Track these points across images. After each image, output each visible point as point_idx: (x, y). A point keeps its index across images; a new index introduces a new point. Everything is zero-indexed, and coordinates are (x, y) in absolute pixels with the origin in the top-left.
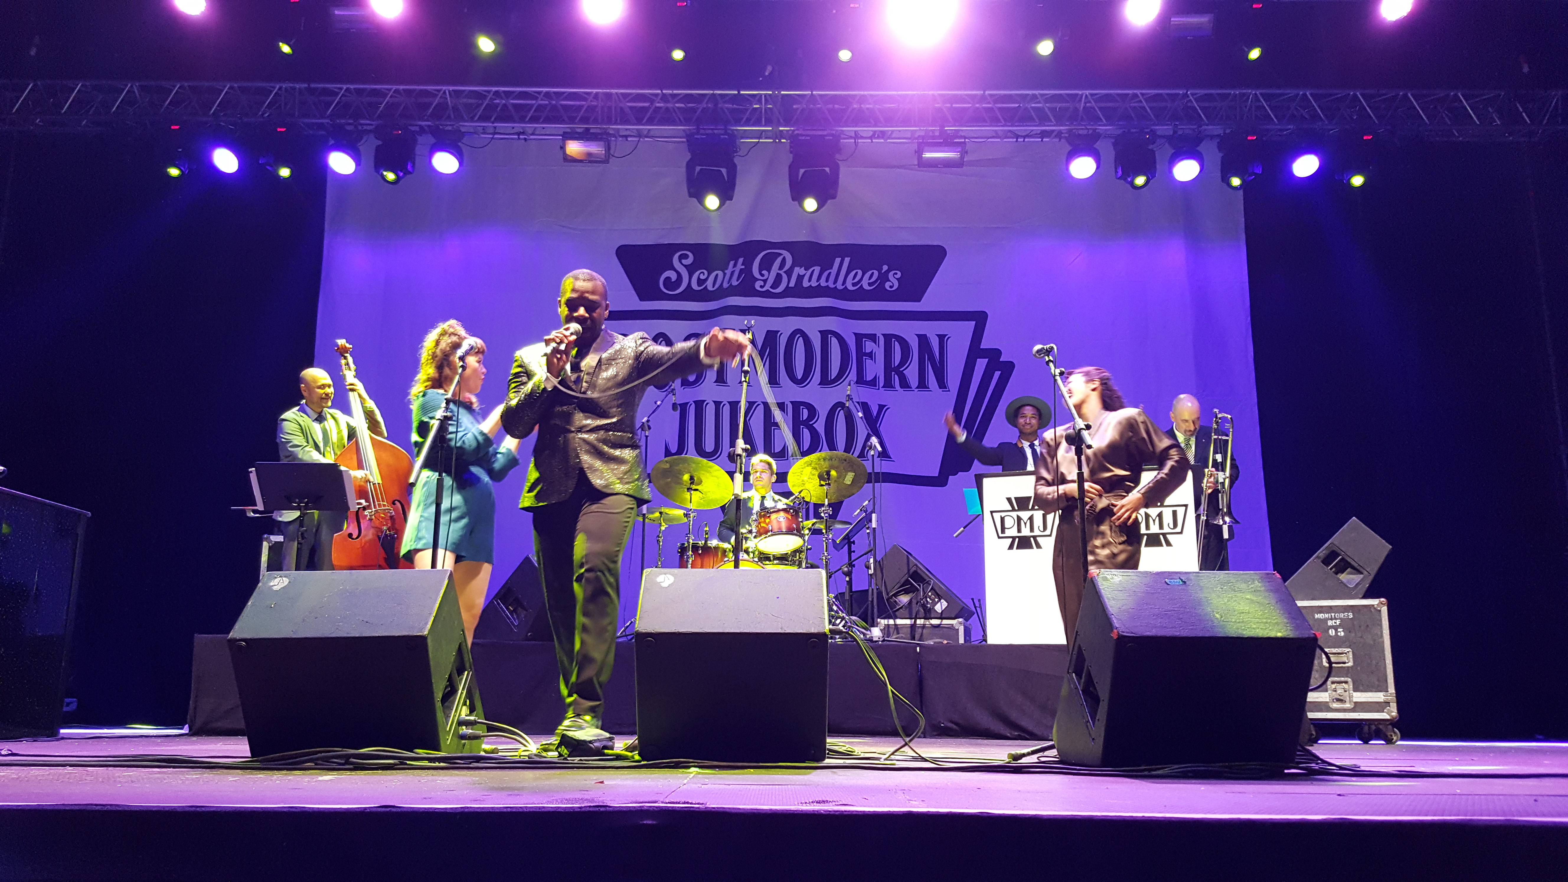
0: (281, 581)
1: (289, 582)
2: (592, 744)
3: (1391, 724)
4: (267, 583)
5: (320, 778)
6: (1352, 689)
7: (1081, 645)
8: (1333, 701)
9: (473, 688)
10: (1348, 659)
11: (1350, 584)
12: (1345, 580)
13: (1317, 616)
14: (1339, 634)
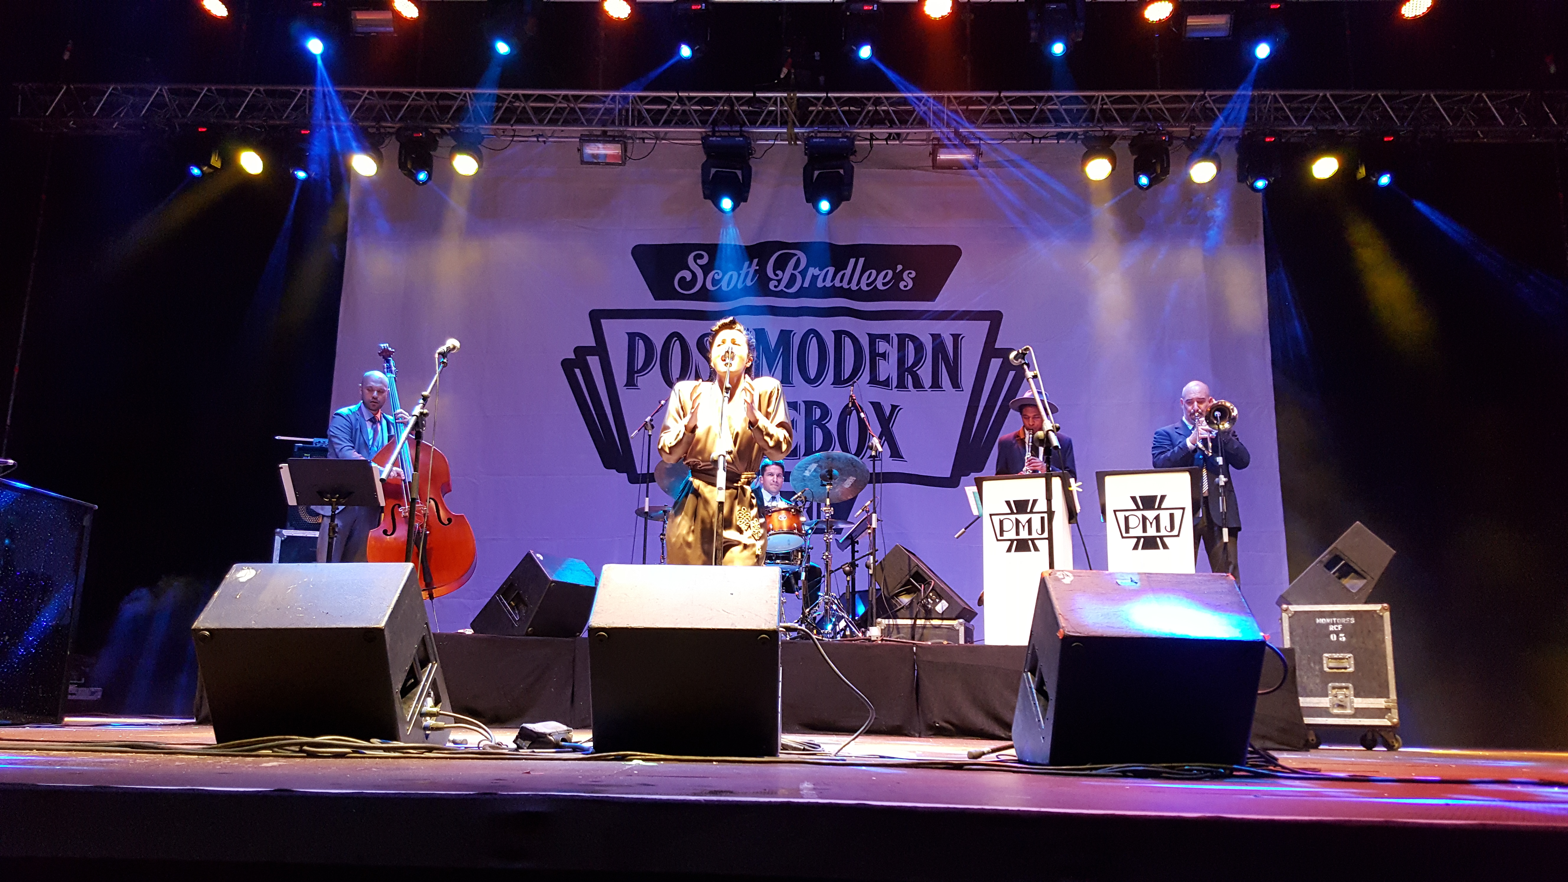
0: (249, 573)
1: (256, 574)
2: (551, 736)
3: (1390, 731)
4: (234, 574)
6: (1353, 695)
7: (1035, 646)
8: (1333, 706)
9: (437, 679)
10: (1349, 663)
11: (1353, 589)
12: (1347, 585)
13: (1318, 621)
14: (1340, 639)
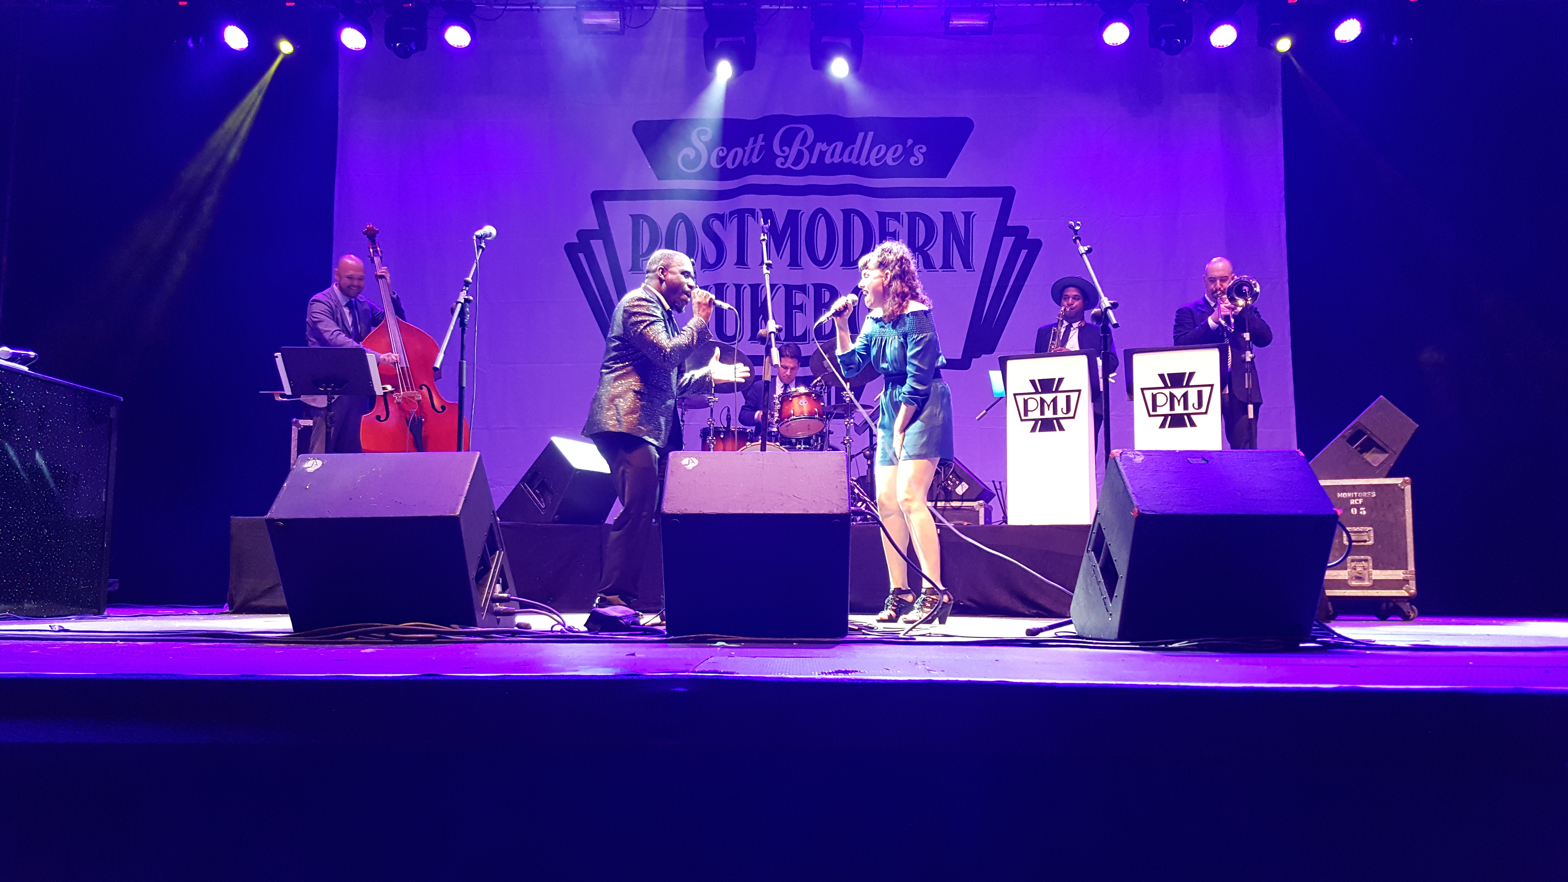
0: (315, 463)
1: (323, 464)
2: (622, 620)
3: (1408, 602)
4: (302, 465)
5: (363, 651)
6: (1371, 567)
7: (1101, 524)
8: (1351, 579)
9: (505, 567)
10: (1369, 537)
11: (1375, 463)
12: (1369, 460)
13: (1339, 495)
14: (1361, 513)
